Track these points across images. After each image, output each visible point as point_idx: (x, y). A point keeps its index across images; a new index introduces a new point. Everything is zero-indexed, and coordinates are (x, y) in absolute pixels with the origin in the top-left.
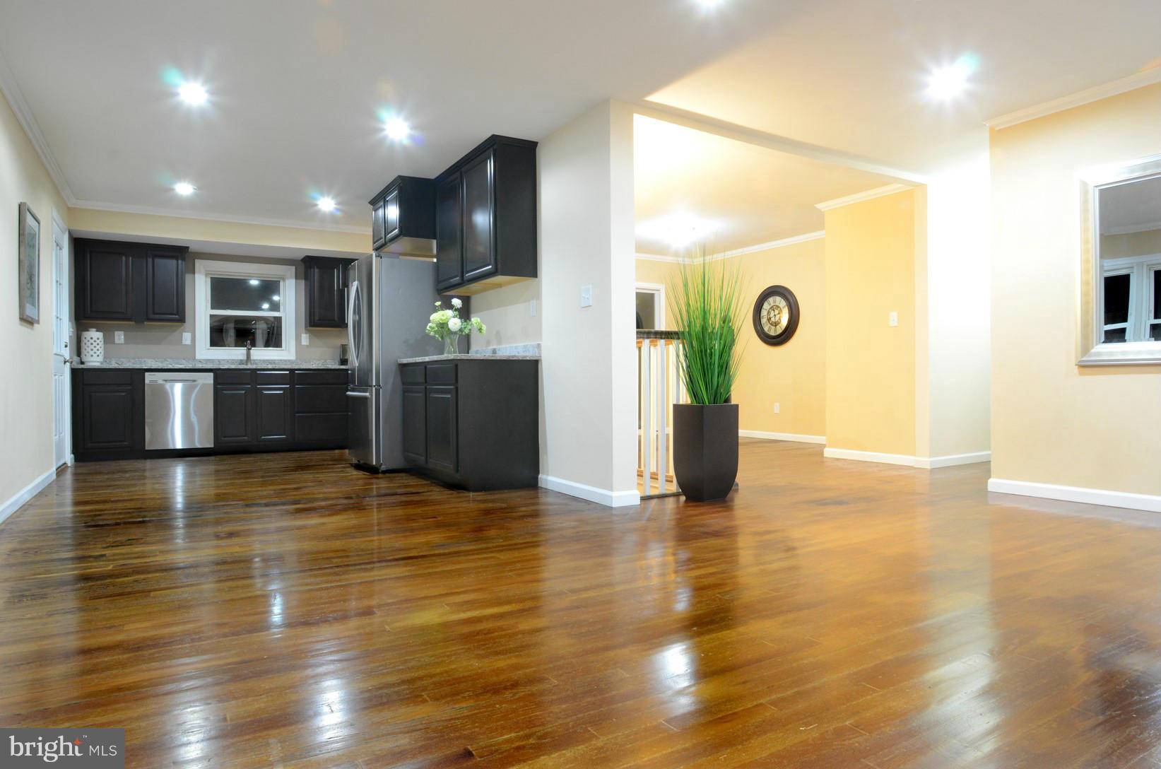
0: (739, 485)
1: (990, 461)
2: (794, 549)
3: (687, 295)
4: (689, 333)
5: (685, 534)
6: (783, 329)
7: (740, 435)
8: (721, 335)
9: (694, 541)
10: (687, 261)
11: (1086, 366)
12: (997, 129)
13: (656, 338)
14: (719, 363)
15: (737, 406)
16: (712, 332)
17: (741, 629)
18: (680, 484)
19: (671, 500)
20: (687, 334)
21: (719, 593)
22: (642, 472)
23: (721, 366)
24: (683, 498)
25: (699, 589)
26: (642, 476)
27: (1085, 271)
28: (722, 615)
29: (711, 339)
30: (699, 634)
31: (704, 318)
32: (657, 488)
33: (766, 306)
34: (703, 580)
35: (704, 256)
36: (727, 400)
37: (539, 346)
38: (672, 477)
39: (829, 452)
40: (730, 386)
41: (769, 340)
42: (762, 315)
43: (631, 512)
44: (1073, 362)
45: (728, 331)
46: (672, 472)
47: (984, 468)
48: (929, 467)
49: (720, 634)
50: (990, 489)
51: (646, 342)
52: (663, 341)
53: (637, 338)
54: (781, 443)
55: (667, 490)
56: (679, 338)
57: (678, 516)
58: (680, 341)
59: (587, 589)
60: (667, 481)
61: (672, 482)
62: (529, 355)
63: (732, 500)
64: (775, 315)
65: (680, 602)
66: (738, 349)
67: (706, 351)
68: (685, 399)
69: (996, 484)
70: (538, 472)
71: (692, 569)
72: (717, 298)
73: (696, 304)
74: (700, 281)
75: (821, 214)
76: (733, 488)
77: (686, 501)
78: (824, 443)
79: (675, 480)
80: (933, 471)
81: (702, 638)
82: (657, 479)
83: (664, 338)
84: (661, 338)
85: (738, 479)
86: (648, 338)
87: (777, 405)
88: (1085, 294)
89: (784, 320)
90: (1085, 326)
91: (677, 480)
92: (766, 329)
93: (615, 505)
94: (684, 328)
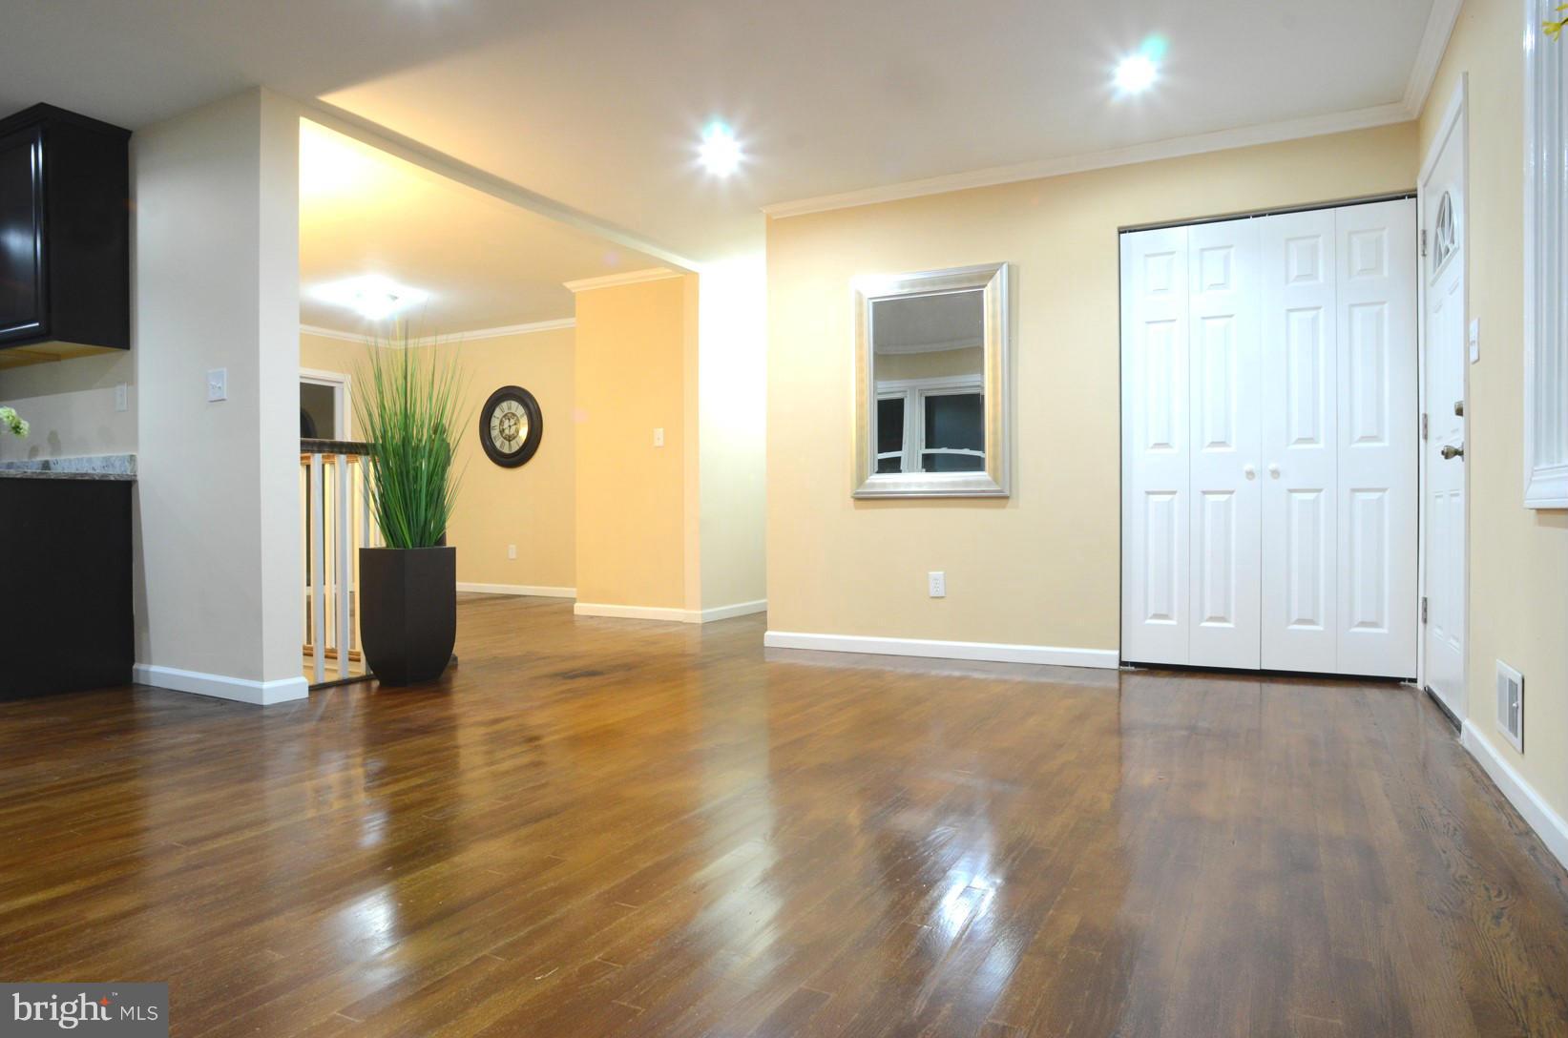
0: (459, 659)
1: (766, 612)
2: (536, 738)
3: (381, 393)
4: (383, 446)
5: (379, 736)
6: (521, 445)
7: (457, 589)
8: (431, 450)
9: (390, 744)
10: (382, 343)
11: (863, 499)
12: (775, 218)
13: (332, 452)
14: (427, 491)
15: (453, 550)
16: (418, 446)
17: (457, 859)
18: (371, 663)
19: (358, 687)
20: (380, 448)
21: (425, 814)
22: (311, 649)
23: (430, 495)
24: (376, 684)
25: (397, 811)
26: (311, 655)
27: (860, 392)
28: (431, 843)
29: (415, 456)
30: (395, 876)
31: (406, 427)
32: (335, 671)
33: (498, 413)
34: (403, 797)
35: (406, 338)
36: (441, 541)
37: (132, 458)
38: (358, 654)
39: (581, 608)
40: (444, 522)
41: (502, 459)
42: (492, 425)
43: (293, 711)
44: (849, 494)
45: (441, 445)
46: (359, 647)
47: (759, 619)
48: (700, 622)
49: (426, 871)
50: (767, 643)
51: (316, 459)
52: (343, 457)
53: (302, 451)
54: (518, 599)
55: (351, 672)
56: (367, 454)
57: (367, 710)
58: (369, 458)
59: (217, 836)
60: (350, 660)
61: (359, 660)
62: (116, 472)
63: (449, 680)
64: (510, 426)
65: (369, 833)
66: (454, 471)
67: (408, 473)
68: (377, 540)
69: (773, 637)
70: (132, 661)
71: (387, 784)
72: (425, 399)
73: (394, 405)
74: (400, 375)
75: (571, 296)
76: (450, 663)
77: (380, 687)
78: (574, 596)
79: (363, 657)
80: (706, 625)
81: (400, 879)
82: (336, 658)
83: (345, 453)
84: (341, 453)
85: (456, 651)
86: (320, 452)
87: (513, 547)
88: (860, 418)
89: (523, 433)
90: (860, 453)
91: (367, 659)
92: (498, 444)
93: (267, 701)
94: (376, 438)
